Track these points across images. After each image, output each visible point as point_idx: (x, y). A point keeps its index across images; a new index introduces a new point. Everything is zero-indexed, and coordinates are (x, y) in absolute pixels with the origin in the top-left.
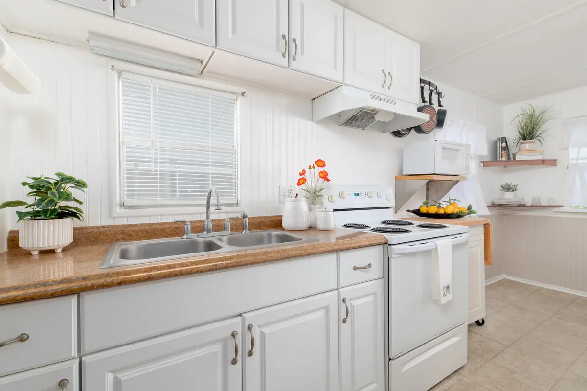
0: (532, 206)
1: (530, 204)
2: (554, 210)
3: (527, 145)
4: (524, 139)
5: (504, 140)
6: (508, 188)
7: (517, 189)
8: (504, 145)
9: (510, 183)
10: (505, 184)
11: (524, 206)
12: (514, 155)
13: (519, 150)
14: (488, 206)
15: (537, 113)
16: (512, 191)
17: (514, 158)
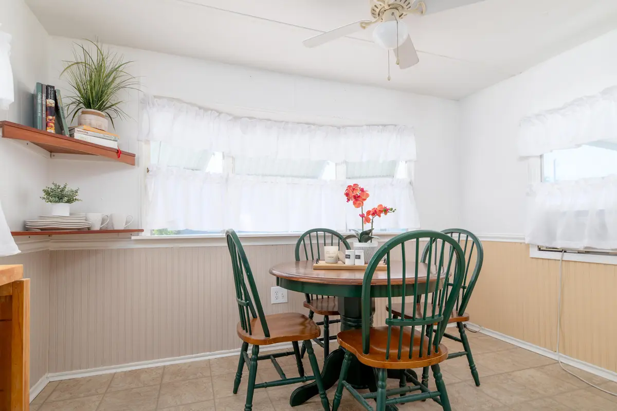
0: (101, 231)
1: (97, 227)
2: (133, 238)
3: (93, 119)
4: (88, 105)
5: (51, 92)
6: (58, 196)
7: (77, 197)
8: (51, 102)
9: (62, 186)
10: (53, 187)
11: (89, 231)
12: (71, 130)
13: (80, 124)
14: (14, 234)
15: (109, 65)
16: (69, 201)
17: (72, 135)
